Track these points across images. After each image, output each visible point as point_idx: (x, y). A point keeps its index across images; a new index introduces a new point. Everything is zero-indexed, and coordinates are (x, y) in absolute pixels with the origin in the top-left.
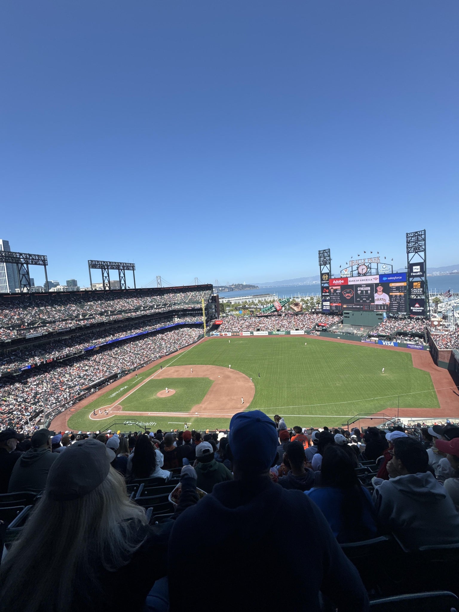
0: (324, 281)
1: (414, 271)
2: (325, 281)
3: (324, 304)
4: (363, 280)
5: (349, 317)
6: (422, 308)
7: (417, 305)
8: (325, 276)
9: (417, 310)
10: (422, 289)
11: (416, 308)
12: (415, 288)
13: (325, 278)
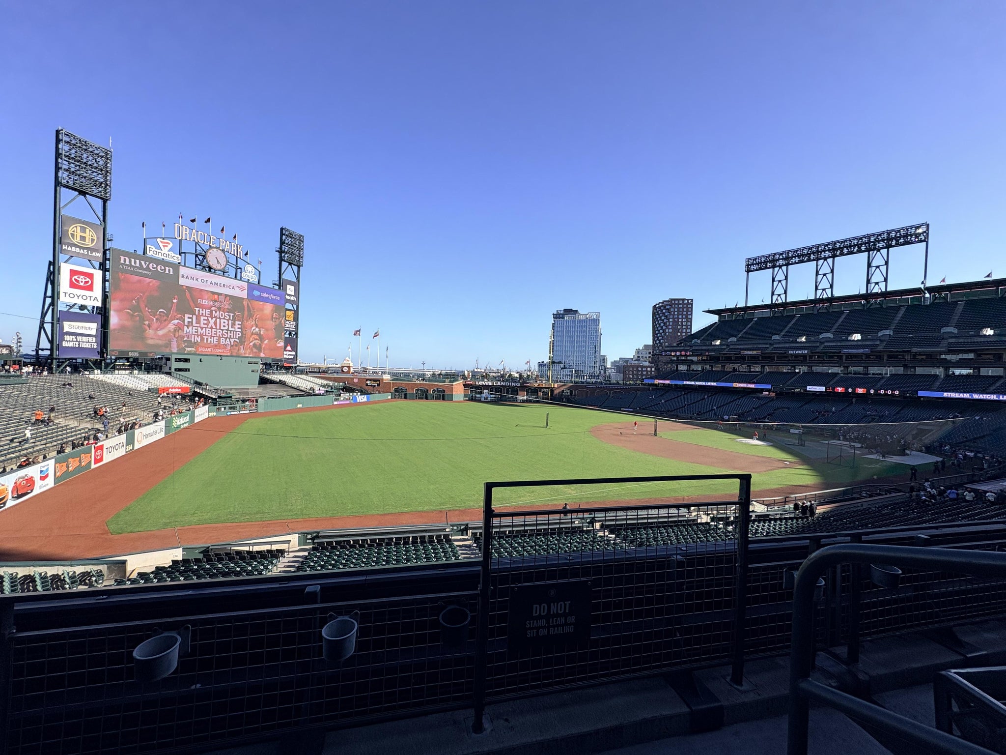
0: (76, 246)
1: (288, 292)
2: (80, 248)
3: (66, 329)
4: (216, 284)
5: (187, 370)
6: (294, 353)
7: (289, 348)
8: (83, 230)
9: (289, 355)
10: (294, 323)
11: (288, 353)
12: (288, 321)
13: (83, 238)
